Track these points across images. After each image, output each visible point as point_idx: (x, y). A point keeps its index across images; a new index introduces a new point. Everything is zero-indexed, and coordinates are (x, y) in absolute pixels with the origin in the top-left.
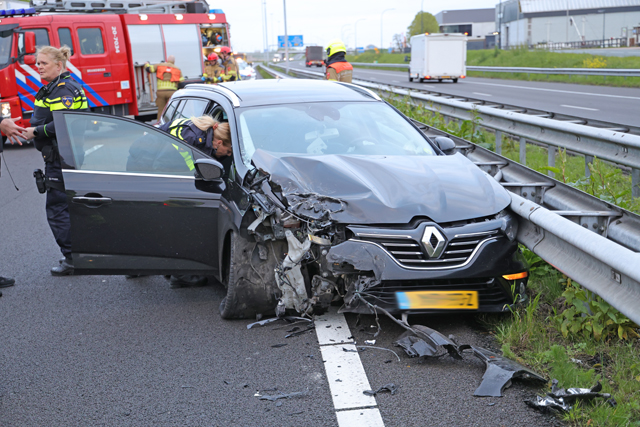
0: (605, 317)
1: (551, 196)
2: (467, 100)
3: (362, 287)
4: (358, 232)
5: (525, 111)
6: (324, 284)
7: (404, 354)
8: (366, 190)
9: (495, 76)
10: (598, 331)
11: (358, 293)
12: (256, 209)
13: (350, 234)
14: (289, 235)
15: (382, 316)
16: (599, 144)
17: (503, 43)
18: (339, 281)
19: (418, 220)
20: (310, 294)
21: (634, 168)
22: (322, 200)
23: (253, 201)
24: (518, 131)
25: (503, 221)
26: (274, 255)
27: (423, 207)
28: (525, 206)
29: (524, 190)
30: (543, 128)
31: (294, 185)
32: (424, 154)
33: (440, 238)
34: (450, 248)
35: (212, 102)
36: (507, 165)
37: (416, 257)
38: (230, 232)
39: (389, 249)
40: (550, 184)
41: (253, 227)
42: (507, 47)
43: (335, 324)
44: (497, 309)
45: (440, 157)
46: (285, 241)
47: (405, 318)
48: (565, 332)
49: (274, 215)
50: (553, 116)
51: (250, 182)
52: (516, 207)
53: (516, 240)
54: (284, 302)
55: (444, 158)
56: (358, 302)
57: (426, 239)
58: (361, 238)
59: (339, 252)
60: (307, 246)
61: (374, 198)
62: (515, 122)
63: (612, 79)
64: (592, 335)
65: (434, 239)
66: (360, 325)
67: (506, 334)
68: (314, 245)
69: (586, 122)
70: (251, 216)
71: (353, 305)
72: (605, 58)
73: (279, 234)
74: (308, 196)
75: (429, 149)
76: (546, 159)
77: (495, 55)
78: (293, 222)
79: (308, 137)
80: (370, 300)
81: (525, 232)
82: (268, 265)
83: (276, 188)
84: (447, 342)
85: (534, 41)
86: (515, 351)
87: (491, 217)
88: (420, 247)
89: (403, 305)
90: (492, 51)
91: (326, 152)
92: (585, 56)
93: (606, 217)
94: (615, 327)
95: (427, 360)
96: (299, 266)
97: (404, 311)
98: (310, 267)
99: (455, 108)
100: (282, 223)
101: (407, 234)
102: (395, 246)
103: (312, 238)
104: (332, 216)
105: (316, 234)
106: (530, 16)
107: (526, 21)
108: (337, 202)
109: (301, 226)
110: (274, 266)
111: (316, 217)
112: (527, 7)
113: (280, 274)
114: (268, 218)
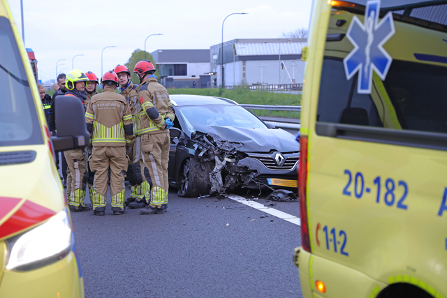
4: (249, 154)
6: (232, 179)
8: (250, 139)
12: (201, 148)
13: (246, 155)
14: (217, 158)
18: (239, 177)
19: (272, 151)
20: (225, 184)
22: (232, 143)
31: (219, 137)
33: (282, 158)
34: (286, 162)
37: (273, 165)
39: (262, 161)
41: (201, 154)
46: (214, 160)
49: (210, 150)
54: (214, 187)
57: (277, 158)
58: (251, 157)
60: (224, 163)
61: (254, 142)
68: (227, 163)
73: (212, 158)
74: (225, 141)
78: (218, 153)
83: (211, 138)
88: (274, 161)
96: (220, 172)
98: (224, 172)
100: (214, 153)
101: (270, 156)
102: (265, 161)
103: (226, 159)
104: (237, 149)
105: (229, 158)
106: (245, 58)
107: (240, 63)
108: (238, 143)
109: (222, 154)
110: (209, 172)
111: (230, 150)
112: (241, 50)
113: (212, 175)
114: (207, 151)
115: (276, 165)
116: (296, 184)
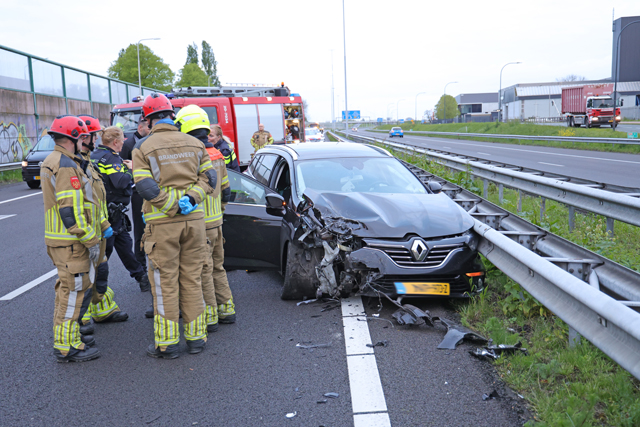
1: (505, 222)
2: (466, 157)
3: (371, 279)
4: (369, 242)
5: (504, 166)
6: (347, 277)
7: (397, 323)
8: (376, 215)
10: (527, 310)
11: (368, 283)
12: (304, 227)
13: (364, 244)
14: (325, 244)
15: (384, 298)
16: (549, 189)
17: (503, 118)
18: (358, 276)
19: (410, 236)
20: (338, 283)
21: (569, 205)
22: (347, 221)
23: (302, 221)
24: (497, 180)
25: (467, 237)
26: (315, 257)
28: (482, 228)
29: (488, 218)
30: (513, 178)
31: (329, 211)
32: (419, 193)
33: (424, 248)
34: (430, 254)
35: (280, 157)
36: (481, 202)
37: (407, 260)
38: (287, 242)
39: (390, 254)
40: (505, 214)
41: (301, 239)
42: (506, 120)
43: (354, 304)
44: (462, 296)
45: (430, 195)
46: (322, 248)
47: (399, 300)
48: (506, 311)
49: (315, 231)
50: (522, 169)
51: (302, 209)
52: (477, 228)
53: (477, 250)
54: (322, 289)
56: (368, 289)
57: (414, 248)
58: (372, 247)
59: (356, 256)
60: (337, 252)
61: (381, 220)
62: (495, 173)
63: (579, 144)
65: (419, 248)
66: (370, 304)
67: (466, 313)
68: (341, 252)
70: (301, 231)
71: (365, 291)
72: (574, 129)
73: (318, 244)
74: (338, 219)
77: (497, 126)
78: (328, 236)
80: (376, 288)
81: (482, 245)
82: (311, 264)
83: (317, 213)
84: (424, 315)
85: (526, 117)
88: (410, 253)
89: (400, 291)
90: (494, 123)
91: (353, 190)
92: (561, 128)
93: (535, 236)
94: (538, 308)
95: (412, 327)
96: (331, 266)
97: (400, 295)
98: (339, 265)
100: (320, 236)
101: (402, 245)
102: (393, 253)
103: (339, 246)
104: (353, 233)
105: (343, 244)
106: (523, 98)
107: (520, 102)
108: (356, 223)
109: (333, 239)
110: (315, 265)
111: (343, 233)
112: (521, 92)
113: (319, 270)
114: (312, 233)
115: (413, 259)
116: (448, 290)
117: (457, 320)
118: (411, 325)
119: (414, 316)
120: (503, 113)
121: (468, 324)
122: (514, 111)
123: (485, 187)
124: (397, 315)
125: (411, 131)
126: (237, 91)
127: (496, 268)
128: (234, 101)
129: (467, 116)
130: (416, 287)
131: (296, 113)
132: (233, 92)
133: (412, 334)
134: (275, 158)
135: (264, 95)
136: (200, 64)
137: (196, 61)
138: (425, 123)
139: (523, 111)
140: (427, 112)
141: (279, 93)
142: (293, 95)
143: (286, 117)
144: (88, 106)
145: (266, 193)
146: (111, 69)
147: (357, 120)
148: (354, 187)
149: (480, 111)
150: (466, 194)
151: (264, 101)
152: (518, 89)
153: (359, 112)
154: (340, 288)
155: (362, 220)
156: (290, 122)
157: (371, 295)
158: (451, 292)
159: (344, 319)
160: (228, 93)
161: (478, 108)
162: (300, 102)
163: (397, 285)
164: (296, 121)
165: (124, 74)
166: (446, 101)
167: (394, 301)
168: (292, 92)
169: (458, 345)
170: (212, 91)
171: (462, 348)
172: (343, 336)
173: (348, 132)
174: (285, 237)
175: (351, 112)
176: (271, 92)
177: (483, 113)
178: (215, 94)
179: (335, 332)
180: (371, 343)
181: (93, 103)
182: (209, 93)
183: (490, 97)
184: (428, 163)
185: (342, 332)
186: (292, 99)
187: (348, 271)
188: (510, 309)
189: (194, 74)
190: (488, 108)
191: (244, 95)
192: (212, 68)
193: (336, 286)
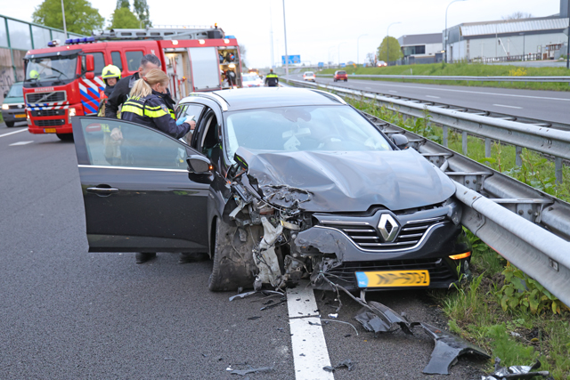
0: (540, 294)
1: (490, 184)
2: (421, 102)
3: (325, 268)
4: (322, 219)
5: (466, 110)
6: (294, 263)
7: (362, 329)
8: (330, 182)
9: (442, 83)
10: (534, 306)
11: (322, 273)
12: (237, 198)
13: (315, 221)
14: (264, 221)
15: (342, 292)
16: (528, 137)
17: (448, 59)
18: (306, 260)
19: (375, 208)
20: (283, 272)
21: (557, 157)
22: (292, 191)
23: (234, 191)
24: (460, 126)
25: (449, 208)
26: (252, 237)
27: (379, 196)
28: (468, 195)
29: (467, 179)
30: (481, 124)
31: (268, 178)
32: (382, 149)
33: (394, 224)
34: (403, 233)
35: (207, 107)
36: (452, 156)
37: (373, 241)
38: (215, 218)
39: (350, 234)
40: (488, 173)
41: (233, 214)
42: (451, 61)
43: (304, 297)
44: (445, 285)
45: (395, 151)
46: (261, 225)
47: (363, 295)
48: (505, 307)
49: (251, 204)
50: (488, 114)
51: (233, 174)
52: (460, 195)
53: (461, 224)
54: (261, 278)
55: (399, 152)
56: (323, 281)
57: (382, 225)
58: (325, 225)
59: (304, 238)
60: (280, 230)
61: (336, 189)
62: (458, 119)
63: (531, 84)
64: (528, 309)
65: (388, 225)
66: (325, 300)
67: (452, 307)
68: (286, 230)
69: (515, 119)
70: (232, 204)
71: (318, 283)
72: (525, 68)
73: (256, 220)
74: (280, 187)
75: (386, 145)
76: (483, 149)
77: (443, 68)
78: (268, 210)
79: (285, 135)
80: (333, 279)
81: (468, 217)
82: (247, 246)
83: (253, 181)
84: (400, 320)
85: (471, 57)
86: (461, 325)
87: (439, 205)
88: (377, 232)
89: (361, 284)
90: (440, 64)
91: (300, 148)
92: (511, 67)
93: (539, 204)
94: (549, 303)
95: (385, 335)
96: (273, 248)
97: (362, 289)
98: (283, 248)
99: (411, 108)
100: (258, 210)
101: (365, 221)
102: (354, 232)
103: (283, 224)
104: (300, 206)
105: (287, 220)
106: (468, 38)
107: (465, 41)
108: (305, 193)
109: (274, 214)
110: (252, 247)
111: (287, 205)
112: (466, 32)
113: (257, 255)
114: (246, 207)
115: (381, 240)
116: (428, 280)
117: (442, 322)
118: (381, 332)
119: (385, 320)
120: (448, 54)
121: (458, 329)
122: (459, 51)
123: (445, 135)
124: (361, 318)
125: (353, 75)
126: (166, 34)
127: (480, 241)
128: (162, 45)
129: (410, 58)
130: (381, 277)
131: (232, 57)
132: (162, 35)
133: (383, 345)
134: (200, 109)
135: (196, 38)
136: (132, 8)
137: (128, 5)
138: (367, 66)
139: (468, 51)
140: (369, 55)
141: (213, 35)
142: (228, 37)
143: (221, 62)
144: (8, 53)
145: (188, 154)
146: (35, 14)
147: (297, 65)
148: (299, 144)
149: (423, 52)
150: (432, 146)
151: (196, 45)
152: (463, 28)
153: (299, 56)
154: (285, 278)
155: (311, 189)
156: (225, 66)
157: (326, 288)
158: (431, 280)
159: (292, 322)
160: (156, 36)
161: (421, 50)
162: (236, 45)
163: (359, 275)
164: (232, 65)
165: (50, 19)
166: (389, 43)
167: (357, 299)
168: (226, 34)
169: (451, 366)
170: (137, 34)
171: (458, 372)
172: (290, 352)
173: (288, 78)
174: (212, 212)
175: (291, 57)
176: (204, 34)
177: (426, 55)
178: (142, 37)
179: (279, 345)
180: (330, 365)
181: (14, 50)
182: (134, 36)
183: (434, 38)
184: (378, 109)
185: (290, 345)
186: (227, 41)
187: (295, 255)
188: (511, 305)
189: (126, 19)
190: (432, 49)
191: (174, 38)
192: (145, 13)
193: (279, 273)
